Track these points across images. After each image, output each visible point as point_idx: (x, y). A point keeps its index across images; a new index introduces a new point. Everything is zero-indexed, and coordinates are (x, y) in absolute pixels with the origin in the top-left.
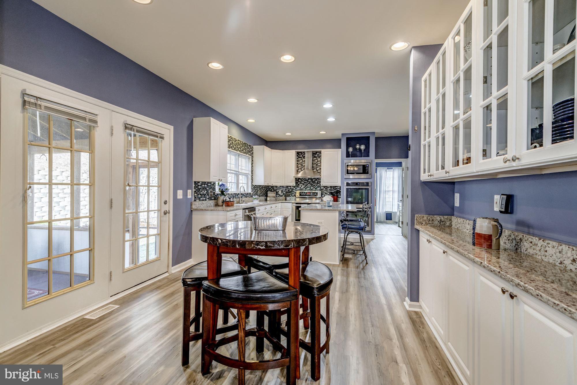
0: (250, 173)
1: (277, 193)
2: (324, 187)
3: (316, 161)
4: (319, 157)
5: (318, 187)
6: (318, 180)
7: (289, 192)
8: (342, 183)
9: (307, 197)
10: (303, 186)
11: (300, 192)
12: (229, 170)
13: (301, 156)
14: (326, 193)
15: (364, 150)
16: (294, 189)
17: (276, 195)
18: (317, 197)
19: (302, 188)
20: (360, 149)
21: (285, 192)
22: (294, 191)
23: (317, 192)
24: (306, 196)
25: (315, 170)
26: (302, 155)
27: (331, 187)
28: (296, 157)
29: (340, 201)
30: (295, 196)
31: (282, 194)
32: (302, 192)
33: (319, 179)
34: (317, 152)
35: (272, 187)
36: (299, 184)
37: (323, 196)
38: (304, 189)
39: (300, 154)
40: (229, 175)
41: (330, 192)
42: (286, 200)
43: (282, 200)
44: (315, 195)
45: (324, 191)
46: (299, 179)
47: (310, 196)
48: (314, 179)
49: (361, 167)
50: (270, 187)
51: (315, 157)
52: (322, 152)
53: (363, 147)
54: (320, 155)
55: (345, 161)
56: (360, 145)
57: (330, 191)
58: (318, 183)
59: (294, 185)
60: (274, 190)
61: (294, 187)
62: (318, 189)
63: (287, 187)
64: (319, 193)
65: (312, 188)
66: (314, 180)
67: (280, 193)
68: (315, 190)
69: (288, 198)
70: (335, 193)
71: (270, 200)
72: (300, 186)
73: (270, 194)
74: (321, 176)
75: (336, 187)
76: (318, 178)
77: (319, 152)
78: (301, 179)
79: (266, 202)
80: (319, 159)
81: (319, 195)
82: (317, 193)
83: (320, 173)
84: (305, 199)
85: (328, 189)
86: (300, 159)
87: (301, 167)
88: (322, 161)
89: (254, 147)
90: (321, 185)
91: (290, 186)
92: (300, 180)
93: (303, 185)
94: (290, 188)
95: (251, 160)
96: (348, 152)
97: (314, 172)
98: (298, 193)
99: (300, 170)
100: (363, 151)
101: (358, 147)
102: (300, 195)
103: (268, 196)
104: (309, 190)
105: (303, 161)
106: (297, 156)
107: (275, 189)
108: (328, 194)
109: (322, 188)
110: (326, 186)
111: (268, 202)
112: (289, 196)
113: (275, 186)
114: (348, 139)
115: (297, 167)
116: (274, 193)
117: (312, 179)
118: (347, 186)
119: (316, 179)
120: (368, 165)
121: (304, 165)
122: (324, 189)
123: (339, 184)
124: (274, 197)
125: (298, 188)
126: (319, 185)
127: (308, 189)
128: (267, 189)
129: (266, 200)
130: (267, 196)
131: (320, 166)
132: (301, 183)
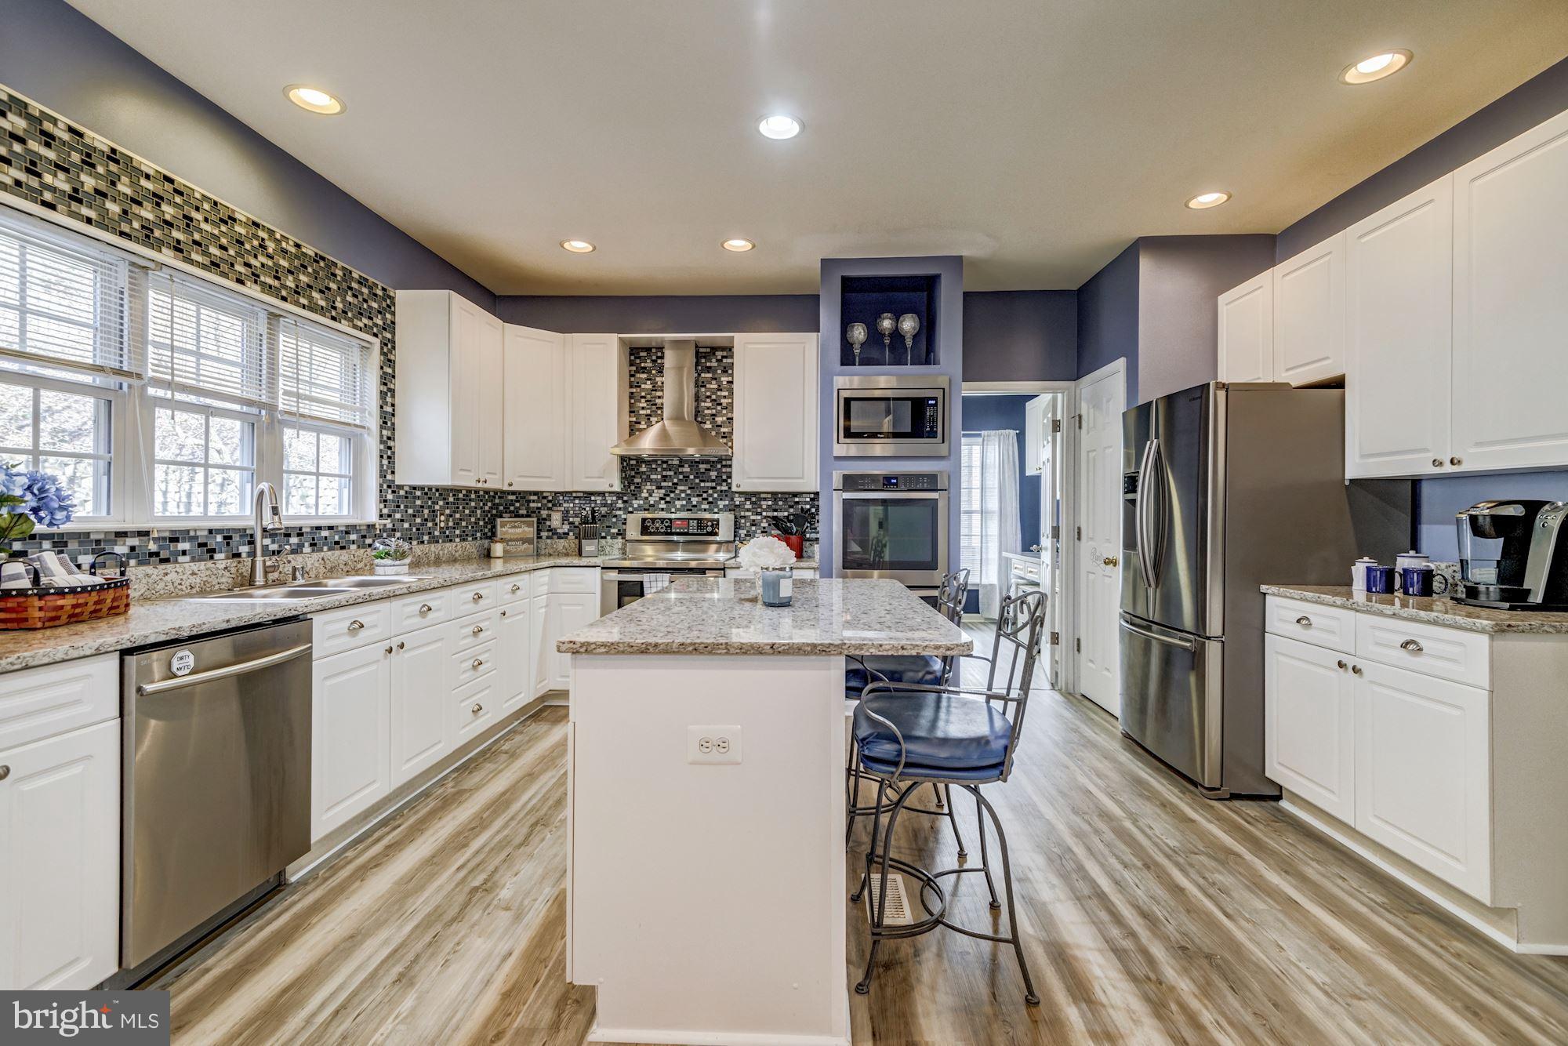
0: (373, 422)
1: (541, 521)
2: (748, 495)
3: (714, 386)
4: (725, 371)
5: (724, 495)
6: (722, 465)
7: (594, 517)
8: (826, 476)
9: (675, 538)
10: (658, 494)
11: (644, 520)
12: (158, 383)
13: (649, 364)
14: (753, 523)
15: (915, 337)
16: (620, 504)
17: (539, 531)
18: (718, 538)
19: (652, 501)
20: (897, 335)
21: (577, 520)
22: (618, 513)
23: (716, 516)
24: (672, 534)
25: (708, 426)
26: (654, 361)
27: (774, 494)
28: (626, 369)
29: (817, 557)
30: (622, 534)
31: (566, 528)
32: (653, 520)
33: (725, 462)
34: (714, 349)
35: (522, 496)
36: (639, 487)
37: (743, 532)
38: (662, 505)
39: (643, 354)
40: (162, 415)
41: (775, 518)
42: (580, 554)
43: (567, 555)
44: (709, 529)
45: (747, 514)
46: (640, 460)
47: (687, 534)
48: (703, 462)
49: (907, 409)
50: (513, 497)
51: (709, 369)
52: (735, 350)
53: (909, 324)
54: (729, 361)
55: (840, 381)
56: (897, 318)
57: (770, 514)
58: (720, 480)
59: (617, 488)
60: (528, 509)
61: (620, 496)
62: (721, 504)
63: (589, 494)
64: (726, 521)
65: (694, 500)
66: (702, 467)
67: (556, 520)
68: (711, 511)
69: (589, 546)
70: (790, 521)
71: (507, 556)
72: (645, 494)
73: (506, 528)
74: (732, 448)
75: (795, 495)
76: (720, 460)
77: (723, 349)
78: (648, 463)
79: (489, 563)
80: (725, 379)
81: (725, 532)
82: (716, 524)
83: (728, 436)
84: (672, 546)
85: (764, 504)
86: (644, 376)
87: (648, 412)
88: (735, 386)
89: (401, 295)
90: (734, 489)
91: (602, 494)
92: (643, 468)
93: (659, 488)
94: (599, 499)
95: (376, 357)
96: (846, 346)
97: (704, 433)
98: (633, 523)
99: (643, 426)
100: (909, 342)
101: (887, 324)
102: (645, 530)
103: (499, 535)
104: (683, 509)
105: (654, 385)
106: (631, 364)
107: (532, 505)
108: (764, 524)
109: (738, 500)
110: (755, 494)
111: (498, 566)
112: (593, 535)
113: (535, 493)
114: (848, 284)
115: (631, 412)
116: (530, 525)
117: (694, 463)
118: (845, 489)
119: (713, 464)
120: (935, 399)
121: (658, 401)
122: (748, 505)
123: (810, 482)
124: (529, 541)
125: (636, 504)
126: (725, 488)
127: (678, 504)
128: (495, 506)
129: (488, 555)
130: (492, 536)
131: (730, 407)
132: (649, 480)
